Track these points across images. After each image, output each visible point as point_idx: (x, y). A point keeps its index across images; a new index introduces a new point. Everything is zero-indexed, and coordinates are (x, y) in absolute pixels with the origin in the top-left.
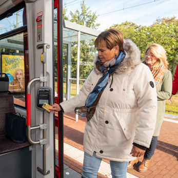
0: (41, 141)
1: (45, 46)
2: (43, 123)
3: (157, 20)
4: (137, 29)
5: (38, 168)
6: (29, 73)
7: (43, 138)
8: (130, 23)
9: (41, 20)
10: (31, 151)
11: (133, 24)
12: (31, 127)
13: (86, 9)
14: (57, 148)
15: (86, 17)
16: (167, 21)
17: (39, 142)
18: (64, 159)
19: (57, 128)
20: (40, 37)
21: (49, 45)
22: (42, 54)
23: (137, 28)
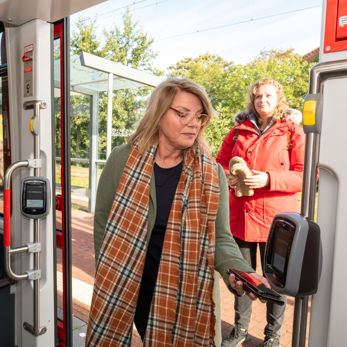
0: (30, 274)
1: (38, 104)
2: (35, 242)
3: (261, 53)
4: (227, 68)
5: (25, 324)
6: (10, 150)
7: (34, 269)
8: (213, 57)
9: (31, 59)
10: (14, 295)
11: (219, 59)
12: (12, 248)
13: (132, 26)
14: (60, 288)
15: (131, 41)
16: (279, 56)
17: (25, 276)
18: (73, 307)
19: (60, 252)
20: (29, 88)
21: (45, 104)
22: (33, 118)
23: (226, 66)
